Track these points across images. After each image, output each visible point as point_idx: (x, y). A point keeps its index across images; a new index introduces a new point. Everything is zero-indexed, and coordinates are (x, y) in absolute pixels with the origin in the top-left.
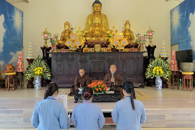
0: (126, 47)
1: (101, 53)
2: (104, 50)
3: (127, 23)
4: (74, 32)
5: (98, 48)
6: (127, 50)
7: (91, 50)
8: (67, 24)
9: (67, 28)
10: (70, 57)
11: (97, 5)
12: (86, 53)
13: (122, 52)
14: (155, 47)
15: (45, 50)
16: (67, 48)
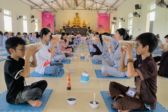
0: (83, 27)
1: (77, 28)
2: (78, 27)
3: (84, 21)
4: (71, 23)
5: (76, 27)
6: (83, 28)
7: (75, 27)
8: (69, 20)
9: (69, 21)
10: (70, 29)
11: (77, 14)
12: (74, 28)
13: (82, 28)
14: (90, 27)
15: (64, 27)
16: (69, 27)
